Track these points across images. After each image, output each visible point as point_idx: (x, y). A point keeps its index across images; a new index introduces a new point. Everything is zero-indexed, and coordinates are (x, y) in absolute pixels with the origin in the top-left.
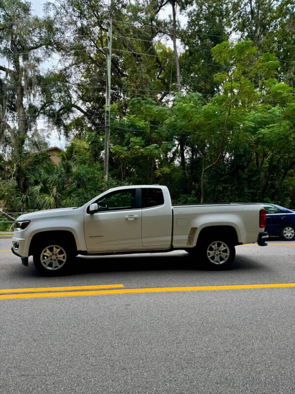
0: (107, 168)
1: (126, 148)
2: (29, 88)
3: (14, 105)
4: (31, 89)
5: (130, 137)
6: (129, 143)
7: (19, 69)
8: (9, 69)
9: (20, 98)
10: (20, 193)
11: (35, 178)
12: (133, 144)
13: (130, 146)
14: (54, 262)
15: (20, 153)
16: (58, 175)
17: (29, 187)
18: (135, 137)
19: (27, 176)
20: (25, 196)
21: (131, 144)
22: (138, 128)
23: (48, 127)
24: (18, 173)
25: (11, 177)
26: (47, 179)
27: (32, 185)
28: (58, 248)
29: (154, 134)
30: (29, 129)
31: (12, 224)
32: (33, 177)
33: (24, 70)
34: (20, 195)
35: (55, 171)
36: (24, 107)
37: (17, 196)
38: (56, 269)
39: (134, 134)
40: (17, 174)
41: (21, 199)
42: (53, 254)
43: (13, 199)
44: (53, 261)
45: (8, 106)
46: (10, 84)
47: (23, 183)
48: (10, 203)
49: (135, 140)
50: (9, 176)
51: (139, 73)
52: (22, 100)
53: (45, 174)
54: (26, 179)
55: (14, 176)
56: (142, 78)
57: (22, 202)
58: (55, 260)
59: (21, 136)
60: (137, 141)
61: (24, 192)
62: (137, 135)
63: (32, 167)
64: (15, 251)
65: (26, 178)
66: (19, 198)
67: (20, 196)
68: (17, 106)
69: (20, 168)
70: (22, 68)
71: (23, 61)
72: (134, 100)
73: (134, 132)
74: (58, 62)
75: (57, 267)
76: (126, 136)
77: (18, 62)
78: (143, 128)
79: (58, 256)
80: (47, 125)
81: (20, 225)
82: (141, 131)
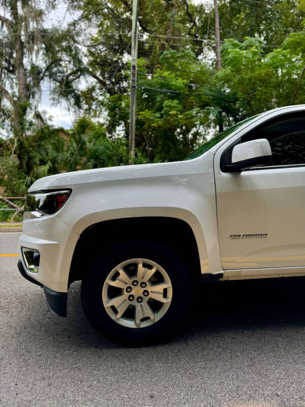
0: (134, 142)
1: (158, 115)
2: (31, 42)
3: (13, 66)
4: (33, 43)
5: (163, 100)
6: (162, 108)
7: (17, 18)
8: (4, 17)
9: (19, 56)
10: (22, 175)
11: (40, 156)
12: (168, 109)
13: (163, 112)
14: (138, 306)
15: (22, 124)
16: (70, 152)
17: (33, 168)
18: (170, 100)
19: (31, 154)
20: (30, 178)
21: (165, 109)
22: (173, 88)
23: (54, 99)
24: (20, 150)
25: (11, 153)
26: (56, 157)
27: (36, 165)
28: (150, 267)
29: (191, 98)
30: (31, 96)
31: (14, 213)
32: (38, 155)
33: (23, 18)
34: (24, 177)
35: (65, 148)
36: (25, 68)
37: (20, 178)
38: (145, 325)
39: (168, 96)
40: (18, 152)
41: (24, 182)
42: (135, 283)
43: (15, 183)
44: (134, 303)
45: (5, 68)
46: (6, 39)
47: (26, 162)
48: (10, 188)
49: (170, 104)
50: (9, 153)
51: (170, 20)
52: (23, 59)
53: (53, 152)
54: (30, 158)
55: (15, 153)
56: (174, 27)
57: (26, 185)
58: (140, 299)
59: (22, 103)
60: (173, 105)
61: (28, 174)
62: (172, 98)
63: (37, 143)
64: (29, 273)
65: (29, 156)
66: (22, 181)
67: (22, 179)
68: (17, 65)
69: (22, 143)
70: (22, 16)
71: (23, 8)
72: (167, 54)
73: (169, 93)
74: (67, 10)
75: (148, 318)
76: (157, 99)
77: (17, 9)
78: (179, 88)
79: (149, 288)
80: (52, 97)
81: (41, 204)
82: (178, 91)
